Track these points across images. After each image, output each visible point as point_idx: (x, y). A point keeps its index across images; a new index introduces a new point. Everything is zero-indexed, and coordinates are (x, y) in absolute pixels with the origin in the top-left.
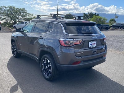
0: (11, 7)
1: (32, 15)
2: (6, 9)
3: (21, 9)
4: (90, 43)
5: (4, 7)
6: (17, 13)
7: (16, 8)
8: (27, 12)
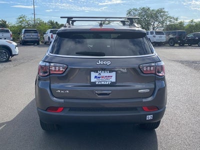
0: (144, 8)
1: (177, 19)
2: (137, 13)
3: (158, 10)
4: (93, 74)
5: (134, 9)
6: (152, 17)
7: (151, 9)
8: (169, 15)
